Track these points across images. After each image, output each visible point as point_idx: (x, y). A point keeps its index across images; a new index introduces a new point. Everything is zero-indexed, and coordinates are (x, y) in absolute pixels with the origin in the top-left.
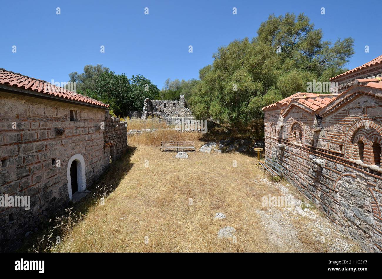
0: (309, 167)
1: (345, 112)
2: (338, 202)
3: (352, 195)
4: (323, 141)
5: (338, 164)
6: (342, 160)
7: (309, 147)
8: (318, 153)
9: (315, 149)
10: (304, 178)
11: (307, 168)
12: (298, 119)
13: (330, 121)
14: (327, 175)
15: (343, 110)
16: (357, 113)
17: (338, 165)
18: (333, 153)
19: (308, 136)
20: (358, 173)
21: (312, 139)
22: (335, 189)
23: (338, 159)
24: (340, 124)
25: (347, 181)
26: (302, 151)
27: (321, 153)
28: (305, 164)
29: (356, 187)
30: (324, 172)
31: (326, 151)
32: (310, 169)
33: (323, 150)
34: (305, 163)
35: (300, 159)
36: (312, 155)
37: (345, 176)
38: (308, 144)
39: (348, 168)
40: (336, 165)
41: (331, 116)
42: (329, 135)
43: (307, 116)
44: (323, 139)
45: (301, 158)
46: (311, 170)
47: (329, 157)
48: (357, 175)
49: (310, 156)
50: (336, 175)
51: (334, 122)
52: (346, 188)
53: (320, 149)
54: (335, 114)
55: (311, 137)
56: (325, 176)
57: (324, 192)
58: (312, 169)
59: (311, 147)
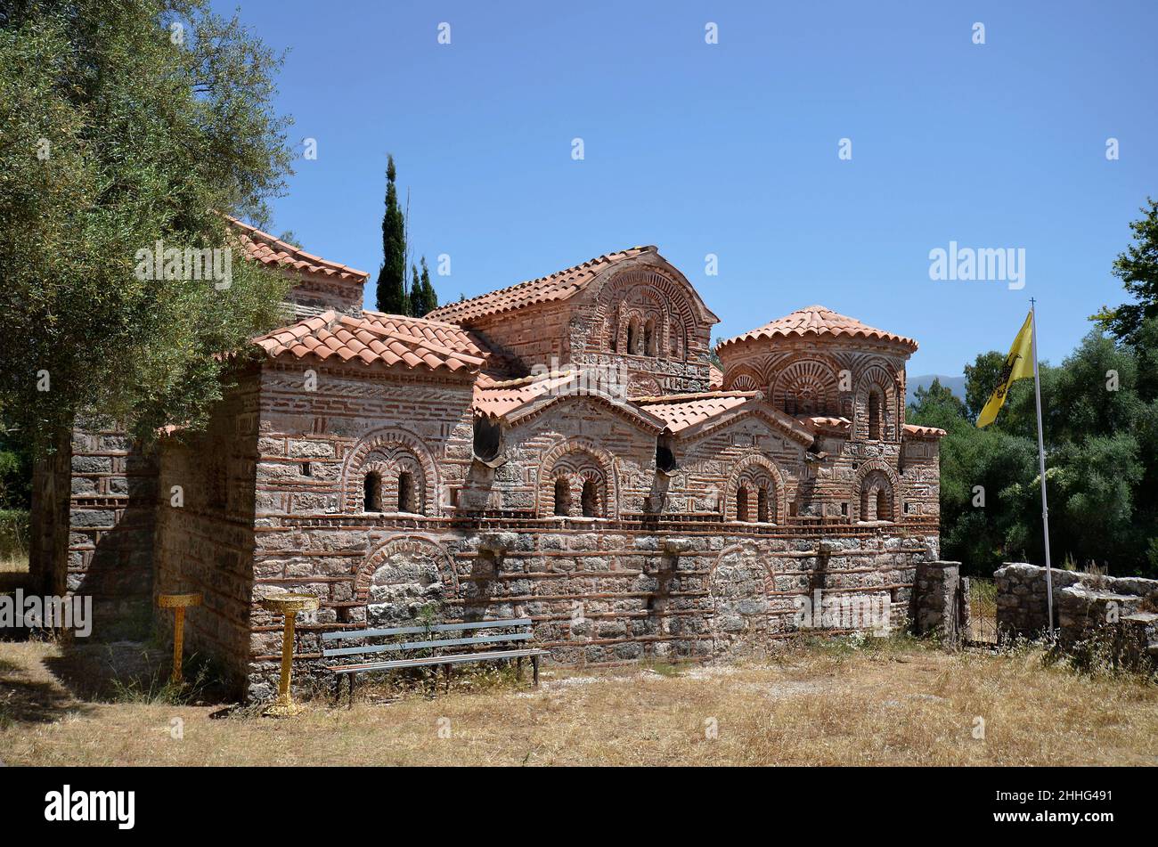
0: (633, 571)
1: (724, 437)
2: (711, 613)
3: (737, 583)
4: (680, 496)
5: (712, 536)
6: (719, 528)
7: (635, 517)
8: (665, 527)
9: (656, 519)
10: (613, 613)
11: (626, 576)
12: (593, 440)
13: (697, 454)
14: (689, 568)
15: (722, 435)
16: (746, 442)
17: (712, 539)
18: (699, 518)
19: (634, 487)
20: (746, 541)
21: (648, 495)
22: (706, 590)
23: (712, 527)
24: (717, 459)
25: (729, 563)
26: (605, 534)
27: (674, 525)
28: (619, 570)
29: (742, 565)
30: (681, 566)
31: (684, 517)
32: (635, 576)
33: (677, 518)
34: (618, 564)
35: (599, 559)
36: (644, 537)
37: (726, 554)
38: (633, 511)
39: (730, 538)
40: (707, 541)
41: (698, 442)
42: (694, 482)
43: (630, 435)
44: (680, 491)
45: (602, 556)
46: (642, 576)
47: (690, 528)
48: (743, 545)
49: (639, 540)
50: (708, 560)
51: (706, 455)
52: (727, 577)
53: (670, 517)
54: (708, 439)
55: (643, 489)
56: (686, 572)
57: (681, 612)
58: (645, 573)
59: (641, 518)
